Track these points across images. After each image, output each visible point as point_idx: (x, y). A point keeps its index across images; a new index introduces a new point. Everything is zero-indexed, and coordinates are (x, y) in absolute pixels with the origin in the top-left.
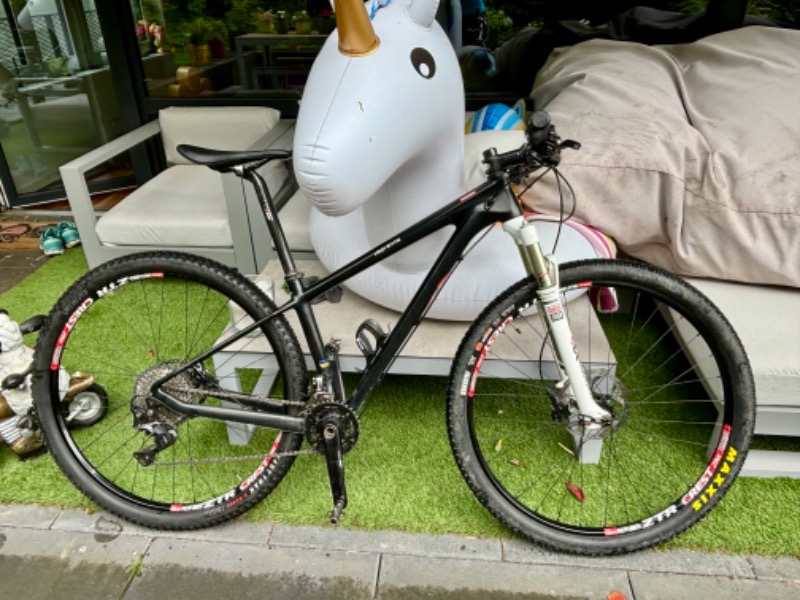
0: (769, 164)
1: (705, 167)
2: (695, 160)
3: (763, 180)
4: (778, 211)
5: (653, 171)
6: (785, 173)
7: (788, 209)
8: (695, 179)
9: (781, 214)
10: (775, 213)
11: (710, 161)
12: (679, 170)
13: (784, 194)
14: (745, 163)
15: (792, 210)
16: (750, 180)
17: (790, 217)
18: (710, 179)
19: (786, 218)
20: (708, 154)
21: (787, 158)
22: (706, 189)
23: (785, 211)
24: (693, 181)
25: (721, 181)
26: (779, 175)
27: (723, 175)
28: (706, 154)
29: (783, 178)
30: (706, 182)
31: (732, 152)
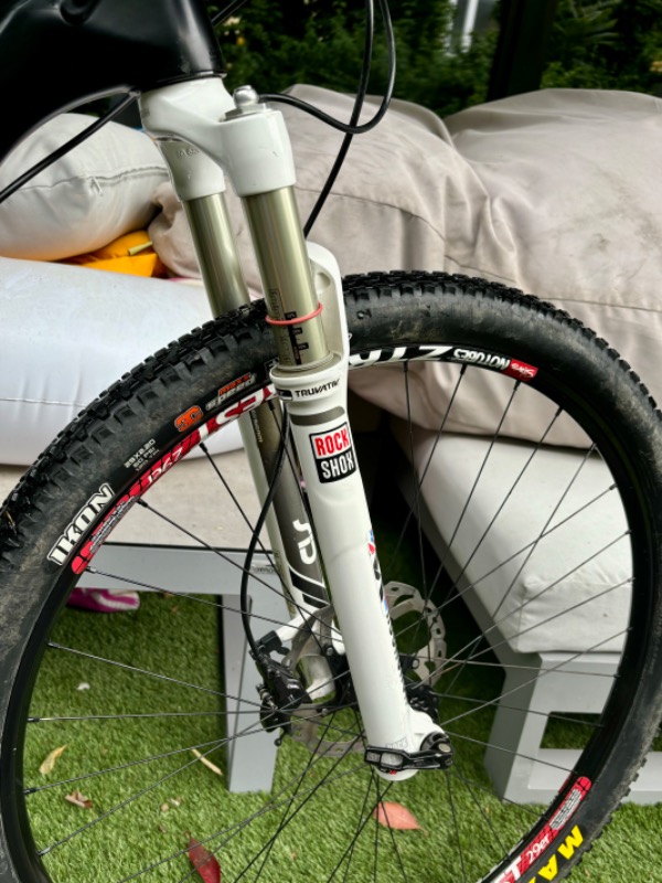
0: (581, 221)
1: (479, 220)
2: (462, 204)
3: (572, 246)
4: (596, 300)
5: (392, 206)
6: (607, 237)
7: (613, 299)
8: (462, 239)
9: (602, 304)
10: (593, 303)
11: (488, 209)
12: (436, 214)
13: (606, 271)
14: (544, 216)
15: (619, 300)
16: (552, 244)
17: (616, 312)
18: (487, 234)
19: (609, 312)
20: (484, 198)
21: (610, 214)
22: (481, 251)
23: (608, 301)
24: (460, 244)
25: (506, 242)
26: (598, 239)
27: (509, 233)
28: (480, 199)
29: (603, 244)
30: (481, 239)
31: (523, 199)
